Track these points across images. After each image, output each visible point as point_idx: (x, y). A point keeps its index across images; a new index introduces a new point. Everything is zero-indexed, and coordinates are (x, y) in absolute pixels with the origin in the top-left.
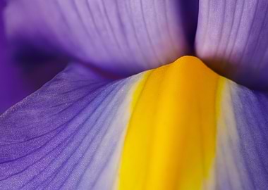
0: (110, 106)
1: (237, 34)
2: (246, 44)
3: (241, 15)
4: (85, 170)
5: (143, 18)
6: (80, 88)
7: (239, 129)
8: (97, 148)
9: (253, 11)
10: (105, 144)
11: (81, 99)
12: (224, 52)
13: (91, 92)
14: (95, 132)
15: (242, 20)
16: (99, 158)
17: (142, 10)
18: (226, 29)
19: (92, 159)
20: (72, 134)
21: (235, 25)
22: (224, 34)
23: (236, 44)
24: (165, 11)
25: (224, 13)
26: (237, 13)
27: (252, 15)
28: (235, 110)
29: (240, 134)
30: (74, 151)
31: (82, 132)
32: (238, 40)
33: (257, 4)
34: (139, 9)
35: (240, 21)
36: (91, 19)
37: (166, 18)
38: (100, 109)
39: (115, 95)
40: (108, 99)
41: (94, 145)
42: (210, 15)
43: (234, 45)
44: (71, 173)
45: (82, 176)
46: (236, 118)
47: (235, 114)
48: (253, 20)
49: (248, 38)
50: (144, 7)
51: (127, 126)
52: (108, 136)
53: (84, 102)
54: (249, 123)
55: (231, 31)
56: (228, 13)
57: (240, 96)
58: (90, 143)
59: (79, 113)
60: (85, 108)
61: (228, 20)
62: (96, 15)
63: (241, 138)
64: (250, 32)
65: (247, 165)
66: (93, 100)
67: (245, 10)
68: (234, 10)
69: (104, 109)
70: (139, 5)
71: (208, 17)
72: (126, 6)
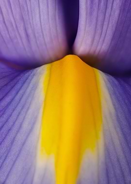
0: (28, 90)
1: (104, 40)
2: (109, 47)
3: (107, 29)
4: (17, 134)
5: (42, 30)
6: (4, 77)
7: (114, 105)
8: (23, 119)
9: (114, 26)
10: (29, 116)
11: (6, 85)
12: (95, 52)
13: (12, 80)
14: (20, 108)
15: (108, 32)
16: (26, 126)
17: (41, 26)
18: (97, 38)
19: (21, 126)
20: (3, 109)
21: (103, 35)
22: (95, 41)
23: (103, 47)
24: (56, 26)
25: (96, 27)
26: (105, 28)
27: (114, 28)
28: (109, 92)
29: (115, 108)
30: (7, 121)
31: (11, 107)
32: (104, 45)
33: (118, 22)
34: (39, 25)
35: (106, 33)
36: (6, 32)
37: (57, 31)
38: (21, 92)
39: (30, 83)
40: (25, 85)
41: (21, 117)
42: (87, 29)
43: (101, 47)
44: (6, 135)
45: (14, 138)
46: (111, 97)
47: (110, 95)
48: (115, 32)
49: (111, 43)
50: (42, 24)
51: (43, 105)
52: (30, 111)
53: (9, 87)
54: (119, 101)
55: (100, 39)
56: (99, 27)
57: (109, 82)
58: (18, 116)
59: (6, 95)
60: (9, 91)
61: (99, 31)
62: (10, 29)
63: (116, 111)
64: (112, 39)
65: (122, 129)
66: (14, 86)
67: (110, 25)
68: (102, 25)
69: (24, 93)
70: (39, 23)
71: (85, 30)
72: (30, 23)
